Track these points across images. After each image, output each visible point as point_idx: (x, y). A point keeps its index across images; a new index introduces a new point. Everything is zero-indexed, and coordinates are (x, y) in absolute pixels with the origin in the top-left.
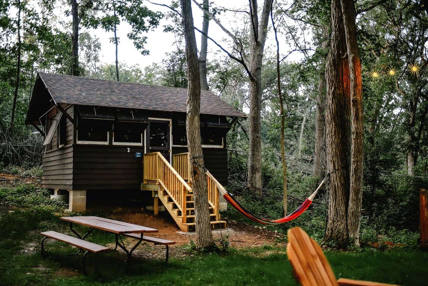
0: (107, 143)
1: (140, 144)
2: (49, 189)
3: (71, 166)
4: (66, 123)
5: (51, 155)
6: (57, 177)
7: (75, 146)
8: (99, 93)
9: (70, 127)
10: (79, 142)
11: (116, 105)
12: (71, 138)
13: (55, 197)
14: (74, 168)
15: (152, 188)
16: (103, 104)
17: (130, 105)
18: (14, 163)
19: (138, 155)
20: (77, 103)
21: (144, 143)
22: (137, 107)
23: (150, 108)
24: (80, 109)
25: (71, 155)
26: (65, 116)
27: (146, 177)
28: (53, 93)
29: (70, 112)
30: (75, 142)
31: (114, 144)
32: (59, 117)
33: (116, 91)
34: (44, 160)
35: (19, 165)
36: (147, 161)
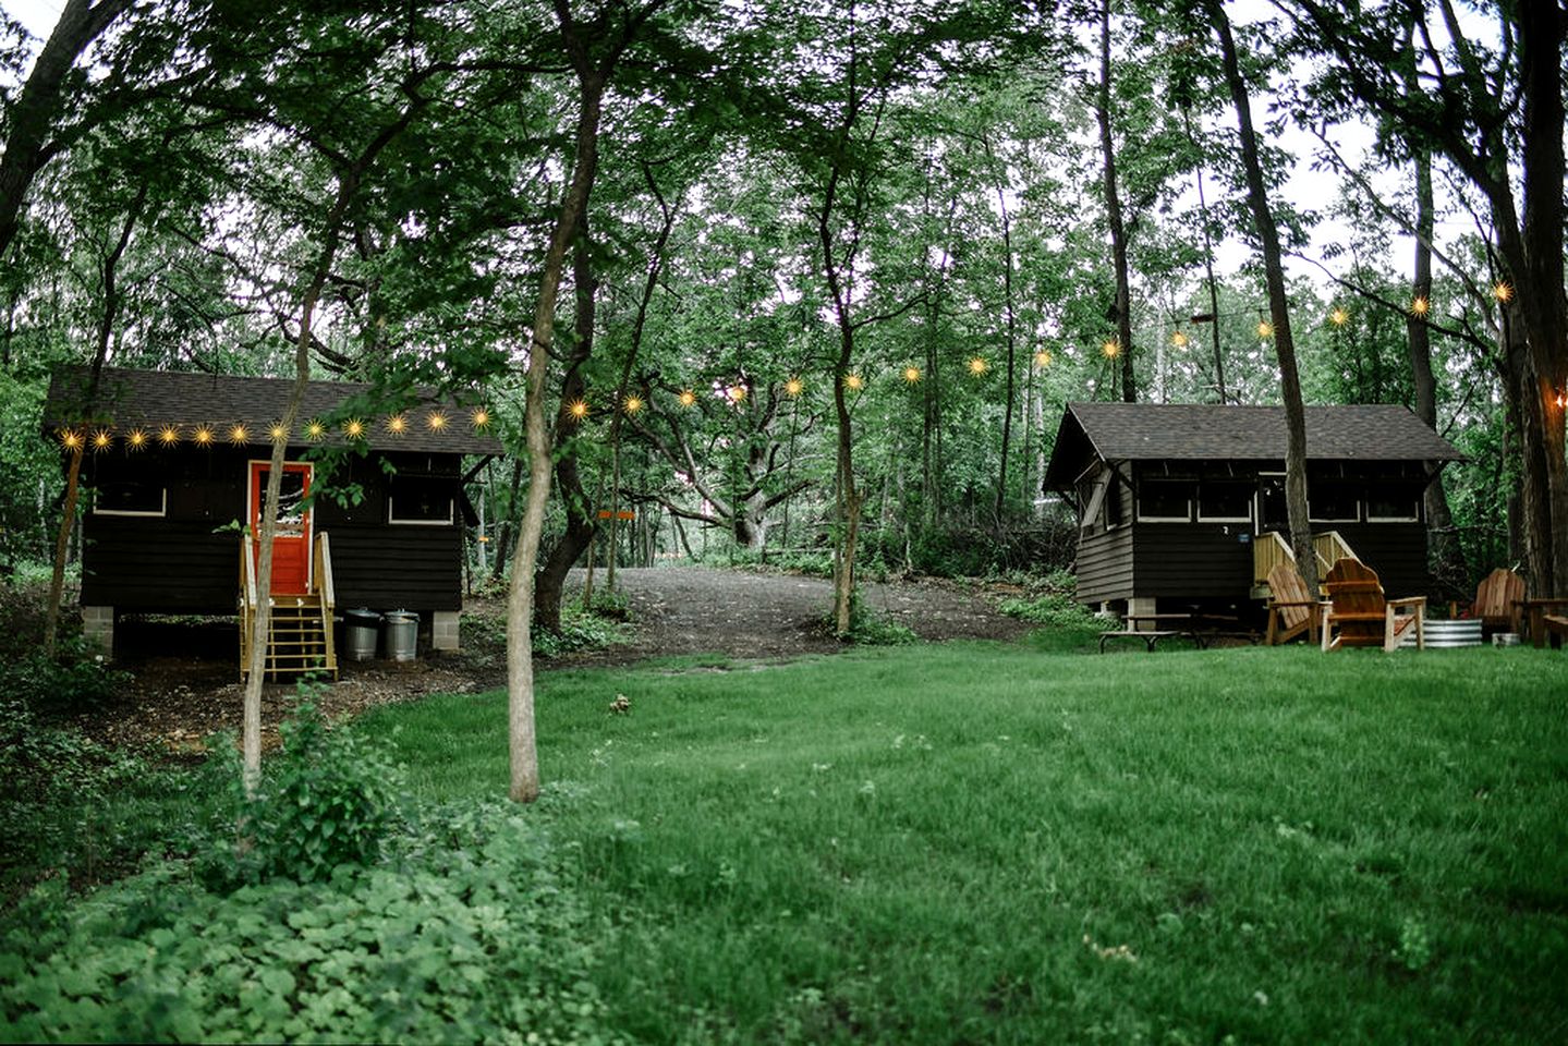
0: (1187, 520)
1: (1248, 520)
2: (1090, 605)
3: (1130, 558)
4: (1119, 487)
5: (1092, 544)
6: (1104, 581)
7: (1136, 526)
8: (1172, 433)
9: (1127, 494)
10: (1141, 519)
11: (1201, 456)
12: (1129, 512)
13: (1104, 613)
14: (1135, 562)
15: (1265, 593)
16: (1179, 456)
17: (1226, 454)
18: (1014, 567)
19: (1244, 538)
20: (1137, 456)
21: (1253, 516)
22: (1238, 455)
23: (1262, 456)
24: (1140, 466)
25: (1130, 540)
26: (1117, 477)
27: (1257, 577)
28: (1098, 443)
29: (1126, 469)
30: (1135, 518)
31: (1200, 520)
32: (1106, 478)
33: (1203, 425)
34: (1079, 555)
35: (1026, 568)
36: (1260, 549)
